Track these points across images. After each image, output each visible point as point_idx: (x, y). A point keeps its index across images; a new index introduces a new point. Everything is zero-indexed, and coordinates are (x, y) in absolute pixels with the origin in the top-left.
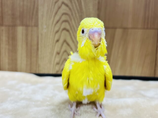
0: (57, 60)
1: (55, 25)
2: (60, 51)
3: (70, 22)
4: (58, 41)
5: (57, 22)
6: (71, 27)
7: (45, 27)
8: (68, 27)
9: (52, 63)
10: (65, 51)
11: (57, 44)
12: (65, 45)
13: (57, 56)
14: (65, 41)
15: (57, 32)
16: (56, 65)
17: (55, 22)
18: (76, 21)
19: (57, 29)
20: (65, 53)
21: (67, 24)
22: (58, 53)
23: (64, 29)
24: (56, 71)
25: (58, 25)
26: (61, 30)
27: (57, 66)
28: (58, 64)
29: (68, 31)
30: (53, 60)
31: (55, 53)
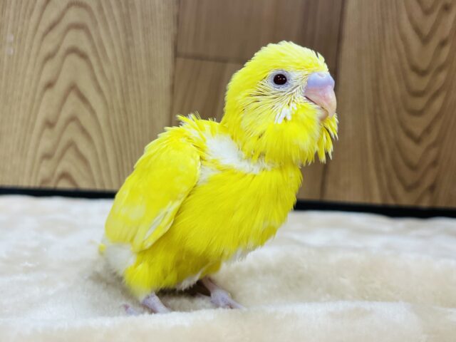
0: (46, 144)
1: (45, 34)
2: (57, 117)
3: (93, 32)
4: (50, 85)
5: (52, 27)
6: (93, 46)
7: (10, 38)
8: (85, 46)
9: (30, 153)
10: (73, 119)
11: (48, 94)
12: (73, 98)
13: (47, 132)
14: (73, 87)
15: (50, 57)
16: (41, 162)
17: (42, 28)
18: (111, 29)
19: (48, 47)
20: (72, 125)
21: (82, 35)
22: (50, 124)
23: (73, 50)
24: (39, 179)
25: (55, 35)
26: (61, 52)
27: (45, 162)
28: (47, 156)
29: (83, 56)
30: (32, 144)
31: (39, 123)
